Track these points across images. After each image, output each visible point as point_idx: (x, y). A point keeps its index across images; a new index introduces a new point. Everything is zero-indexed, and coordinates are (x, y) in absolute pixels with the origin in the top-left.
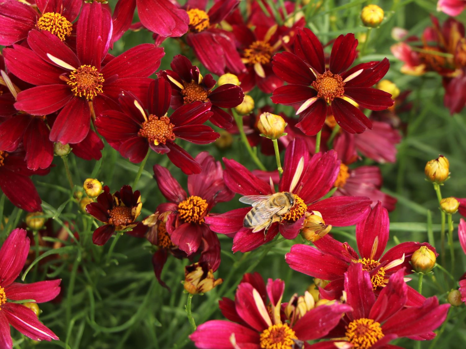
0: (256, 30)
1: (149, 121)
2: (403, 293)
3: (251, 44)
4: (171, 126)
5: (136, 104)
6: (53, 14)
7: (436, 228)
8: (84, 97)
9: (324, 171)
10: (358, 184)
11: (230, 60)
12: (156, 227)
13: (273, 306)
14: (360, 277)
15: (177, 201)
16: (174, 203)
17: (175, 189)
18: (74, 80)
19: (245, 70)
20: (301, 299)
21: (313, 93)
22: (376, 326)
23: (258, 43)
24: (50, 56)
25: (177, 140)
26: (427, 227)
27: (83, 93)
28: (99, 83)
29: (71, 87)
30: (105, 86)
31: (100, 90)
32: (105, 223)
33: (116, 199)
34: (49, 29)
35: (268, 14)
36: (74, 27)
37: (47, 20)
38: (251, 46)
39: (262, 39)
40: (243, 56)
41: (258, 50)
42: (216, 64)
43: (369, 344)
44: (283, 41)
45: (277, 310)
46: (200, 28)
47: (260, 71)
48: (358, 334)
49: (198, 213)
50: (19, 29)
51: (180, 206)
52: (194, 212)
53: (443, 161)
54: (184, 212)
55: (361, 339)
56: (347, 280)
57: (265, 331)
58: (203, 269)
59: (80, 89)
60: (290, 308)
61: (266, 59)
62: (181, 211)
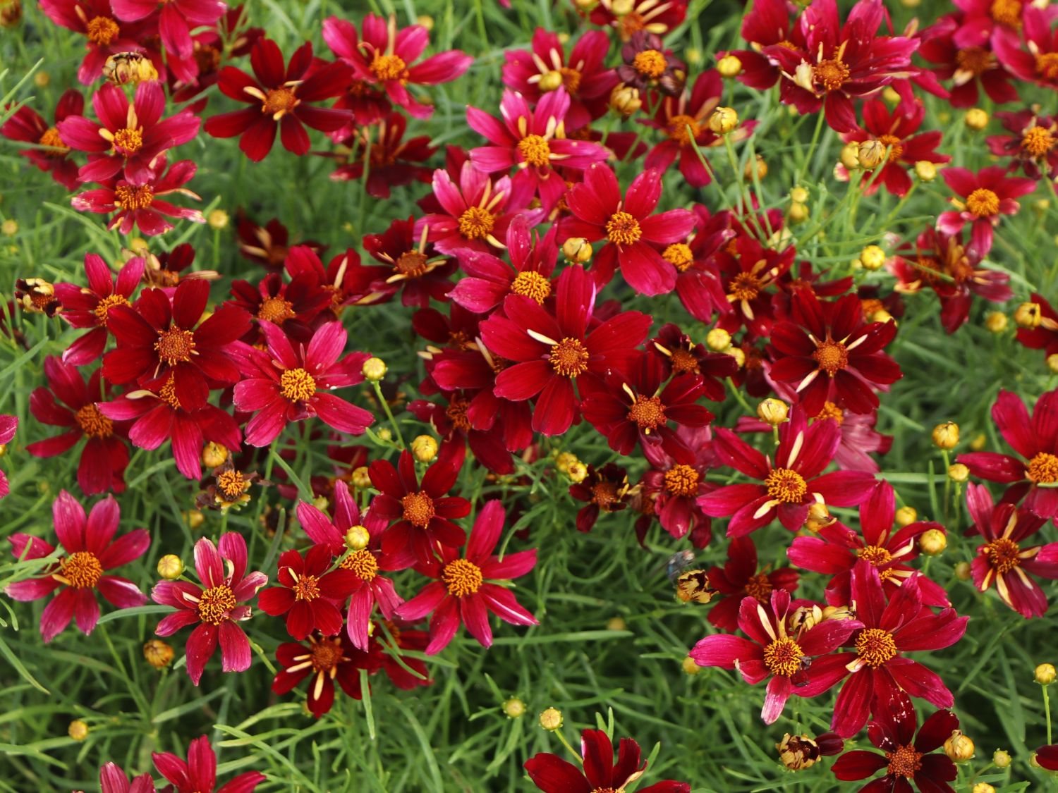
0: (741, 259)
1: (638, 403)
2: (917, 599)
3: (737, 275)
4: (663, 408)
5: (626, 388)
6: (529, 274)
7: (939, 479)
8: (567, 376)
9: (823, 440)
10: (852, 426)
11: (716, 302)
12: (640, 496)
13: (777, 619)
14: (868, 574)
15: (663, 469)
16: (661, 471)
17: (661, 457)
18: (556, 358)
19: (731, 311)
20: (808, 614)
21: (814, 365)
22: (888, 639)
23: (744, 275)
24: (530, 332)
25: (668, 422)
26: (928, 478)
27: (566, 372)
28: (584, 360)
29: (553, 365)
30: (590, 363)
31: (584, 367)
32: (589, 503)
33: (600, 476)
34: (526, 293)
35: (752, 236)
36: (553, 287)
37: (525, 283)
38: (737, 278)
39: (749, 270)
40: (729, 292)
41: (745, 284)
42: (702, 311)
43: (881, 660)
44: (771, 275)
45: (781, 624)
46: (684, 268)
47: (748, 312)
48: (869, 649)
49: (688, 486)
50: (493, 291)
51: (667, 477)
52: (682, 485)
53: (953, 428)
54: (672, 484)
55: (873, 655)
56: (854, 577)
57: (770, 647)
58: (699, 581)
59: (562, 367)
60: (796, 623)
61: (753, 295)
62: (669, 483)
